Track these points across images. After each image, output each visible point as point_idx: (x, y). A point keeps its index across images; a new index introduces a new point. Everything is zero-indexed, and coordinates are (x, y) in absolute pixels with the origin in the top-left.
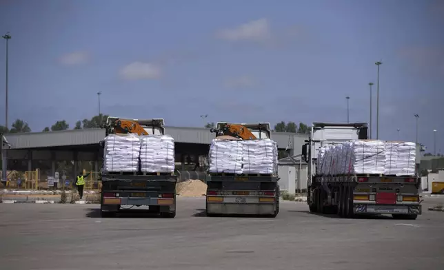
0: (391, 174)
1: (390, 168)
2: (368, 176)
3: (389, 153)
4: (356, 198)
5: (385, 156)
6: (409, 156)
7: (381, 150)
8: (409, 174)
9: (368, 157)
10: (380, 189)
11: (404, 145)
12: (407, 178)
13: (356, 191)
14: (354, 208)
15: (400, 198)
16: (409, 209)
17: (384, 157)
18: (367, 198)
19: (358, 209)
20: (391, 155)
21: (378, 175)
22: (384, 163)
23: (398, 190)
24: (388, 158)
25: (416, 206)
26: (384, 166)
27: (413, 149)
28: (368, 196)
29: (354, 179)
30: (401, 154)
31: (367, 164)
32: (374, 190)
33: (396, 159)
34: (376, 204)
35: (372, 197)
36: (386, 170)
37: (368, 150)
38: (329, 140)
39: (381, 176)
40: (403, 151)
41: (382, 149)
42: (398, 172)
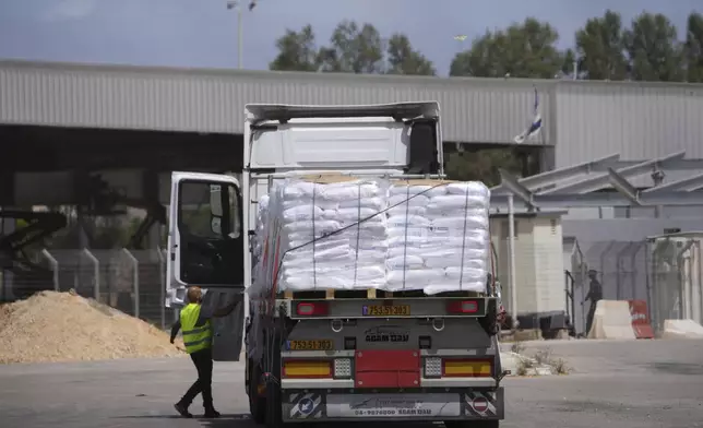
0: (410, 286)
1: (405, 267)
2: (330, 298)
3: (399, 218)
4: (289, 371)
5: (383, 229)
6: (466, 227)
7: (372, 211)
8: (466, 287)
9: (328, 234)
10: (368, 339)
11: (448, 193)
12: (454, 301)
13: (289, 350)
14: (285, 406)
15: (432, 367)
16: (462, 401)
17: (380, 233)
18: (327, 371)
19: (296, 409)
20: (407, 225)
21: (363, 293)
22: (380, 254)
23: (426, 342)
24: (393, 234)
25: (485, 392)
26: (380, 261)
27: (479, 205)
28: (330, 362)
29: (282, 309)
30: (439, 221)
31: (326, 259)
32: (350, 343)
33: (424, 239)
34: (358, 390)
35: (343, 368)
36: (392, 275)
37: (329, 212)
38: (306, 166)
39: (372, 296)
40: (445, 211)
41: (373, 206)
42: (430, 280)
